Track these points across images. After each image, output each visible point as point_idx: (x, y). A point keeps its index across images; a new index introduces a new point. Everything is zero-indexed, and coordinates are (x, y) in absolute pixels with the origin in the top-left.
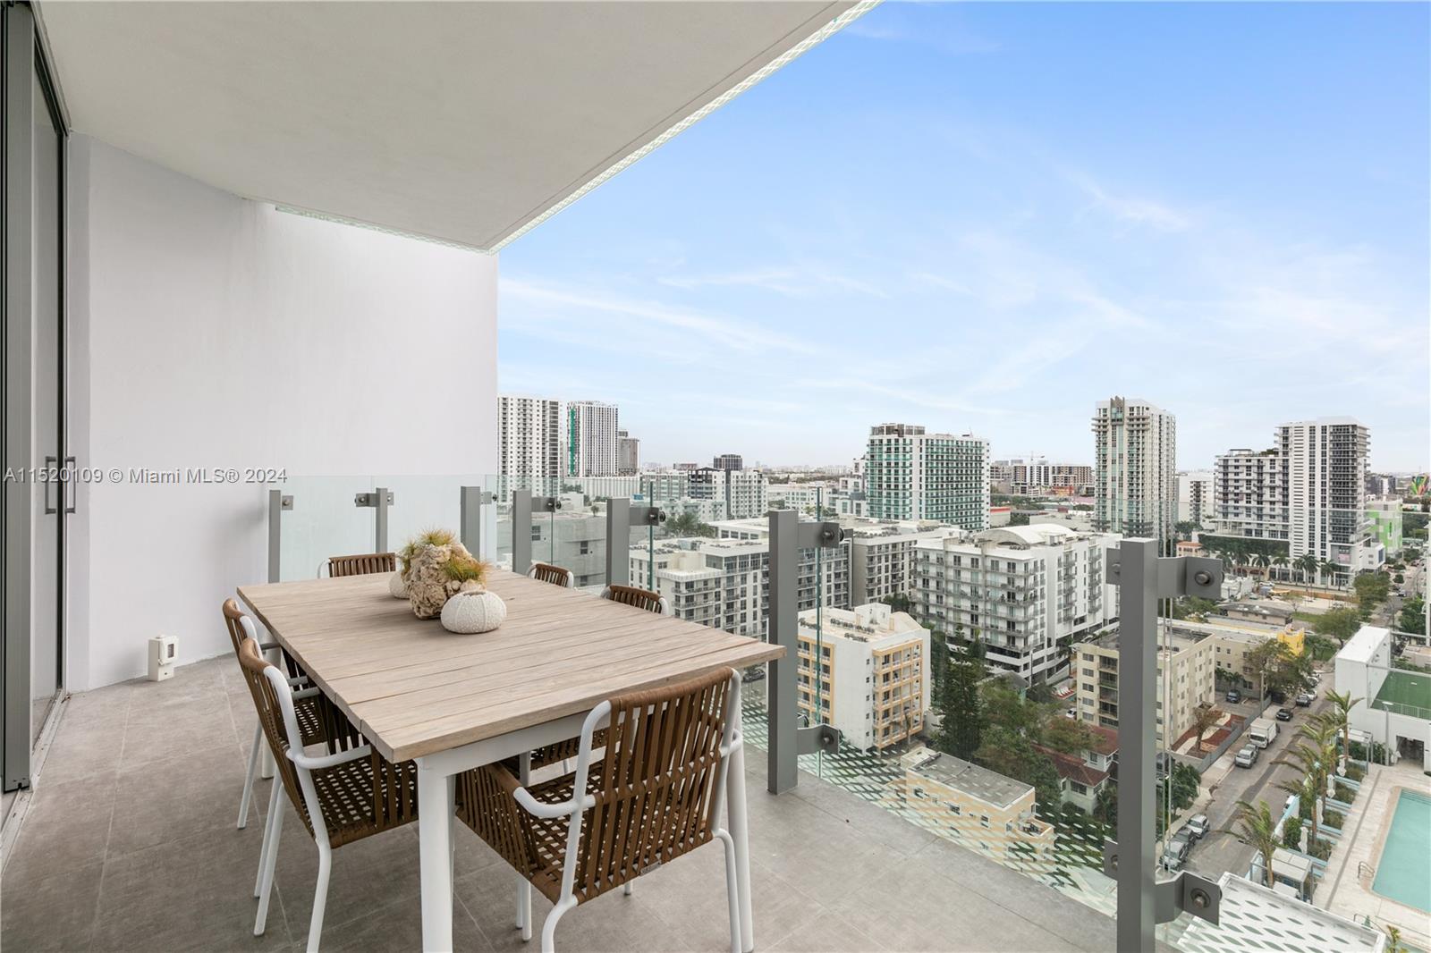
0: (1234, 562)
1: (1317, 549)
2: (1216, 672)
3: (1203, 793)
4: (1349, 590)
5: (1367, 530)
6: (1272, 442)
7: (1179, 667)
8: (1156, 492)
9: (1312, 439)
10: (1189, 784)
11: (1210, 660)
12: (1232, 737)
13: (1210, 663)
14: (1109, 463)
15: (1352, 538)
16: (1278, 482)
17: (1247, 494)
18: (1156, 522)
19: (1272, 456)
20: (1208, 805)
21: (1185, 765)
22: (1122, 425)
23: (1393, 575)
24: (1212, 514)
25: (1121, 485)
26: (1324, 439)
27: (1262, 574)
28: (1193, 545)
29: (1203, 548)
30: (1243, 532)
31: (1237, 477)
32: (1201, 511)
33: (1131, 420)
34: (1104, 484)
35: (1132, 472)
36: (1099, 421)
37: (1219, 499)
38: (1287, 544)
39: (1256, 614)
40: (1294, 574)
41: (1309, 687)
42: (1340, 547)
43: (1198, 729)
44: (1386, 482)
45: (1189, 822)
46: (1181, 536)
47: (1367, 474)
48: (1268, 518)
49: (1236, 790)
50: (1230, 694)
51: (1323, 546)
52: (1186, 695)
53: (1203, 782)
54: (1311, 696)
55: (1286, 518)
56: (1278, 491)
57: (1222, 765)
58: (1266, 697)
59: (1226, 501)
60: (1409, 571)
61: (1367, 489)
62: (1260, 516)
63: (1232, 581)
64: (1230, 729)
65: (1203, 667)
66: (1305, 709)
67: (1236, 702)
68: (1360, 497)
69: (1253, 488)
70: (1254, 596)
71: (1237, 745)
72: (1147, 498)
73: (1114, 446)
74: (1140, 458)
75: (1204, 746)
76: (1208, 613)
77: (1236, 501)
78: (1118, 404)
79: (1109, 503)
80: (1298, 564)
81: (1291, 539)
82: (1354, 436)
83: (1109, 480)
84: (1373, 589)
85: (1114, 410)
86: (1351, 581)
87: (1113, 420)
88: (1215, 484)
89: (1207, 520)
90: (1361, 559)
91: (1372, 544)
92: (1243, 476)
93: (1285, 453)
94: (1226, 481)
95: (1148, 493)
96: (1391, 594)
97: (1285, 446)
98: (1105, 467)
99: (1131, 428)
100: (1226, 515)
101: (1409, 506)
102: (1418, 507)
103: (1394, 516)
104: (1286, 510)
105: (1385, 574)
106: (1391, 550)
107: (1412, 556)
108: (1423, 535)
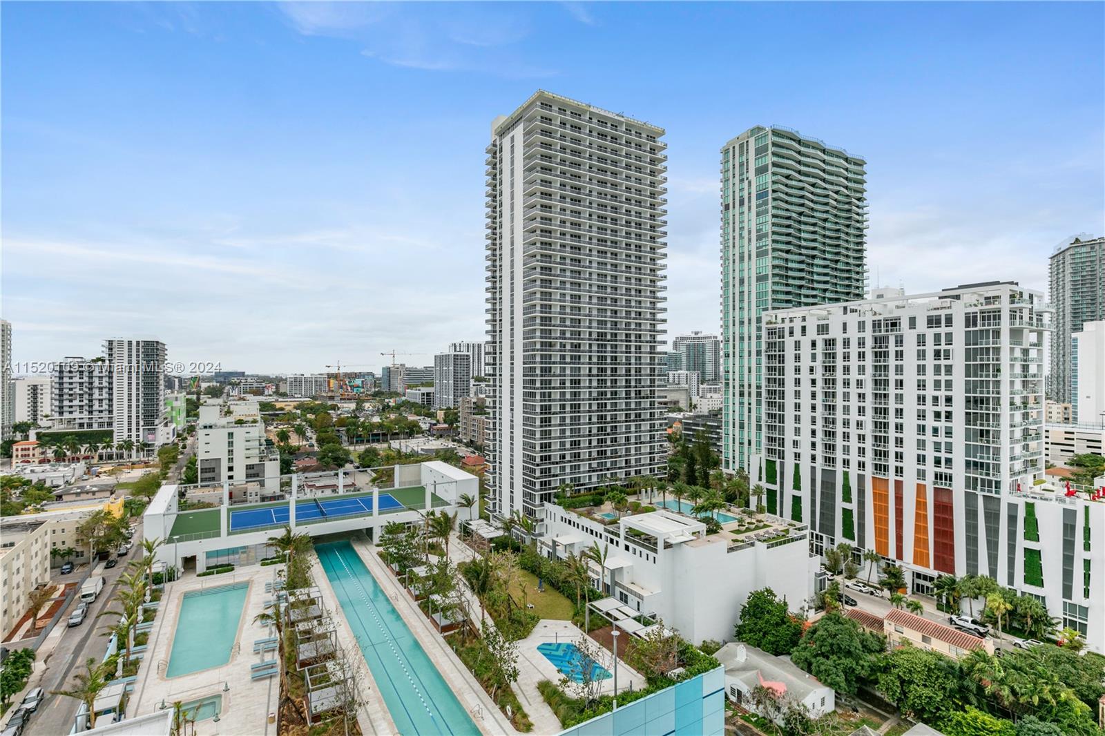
0: (68, 453)
1: (134, 433)
2: (51, 553)
3: (38, 667)
4: (155, 459)
5: (165, 416)
6: (100, 352)
7: (14, 562)
9: (130, 350)
10: (24, 666)
11: (46, 544)
12: (65, 604)
13: (46, 547)
15: (157, 422)
16: (105, 384)
17: (80, 395)
20: (42, 676)
21: (19, 651)
23: (181, 445)
24: (49, 413)
26: (138, 351)
27: (93, 458)
28: (31, 444)
29: (41, 445)
30: (77, 426)
31: (71, 381)
32: (39, 412)
37: (55, 400)
38: (112, 432)
39: (87, 493)
40: (117, 455)
41: (127, 539)
42: (149, 429)
43: (32, 612)
44: (177, 380)
45: (24, 703)
46: (18, 436)
47: (166, 376)
48: (97, 413)
49: (68, 649)
50: (64, 567)
51: (138, 430)
52: (22, 584)
53: (38, 657)
54: (129, 546)
55: (111, 412)
57: (57, 633)
58: (94, 559)
59: (61, 401)
60: (190, 441)
61: (165, 386)
62: (91, 412)
63: (66, 469)
64: (63, 598)
65: (39, 553)
66: (124, 557)
67: (69, 572)
68: (161, 393)
69: (85, 389)
70: (86, 477)
71: (70, 609)
75: (40, 624)
76: (44, 502)
77: (71, 401)
80: (120, 447)
81: (115, 428)
82: (157, 349)
84: (169, 455)
86: (156, 452)
88: (52, 387)
89: (45, 419)
90: (163, 436)
91: (169, 424)
92: (76, 379)
93: (111, 361)
94: (61, 384)
96: (180, 457)
100: (61, 413)
101: (189, 397)
102: (194, 397)
103: (181, 404)
104: (111, 406)
105: (176, 444)
106: (179, 428)
107: (191, 430)
108: (197, 415)
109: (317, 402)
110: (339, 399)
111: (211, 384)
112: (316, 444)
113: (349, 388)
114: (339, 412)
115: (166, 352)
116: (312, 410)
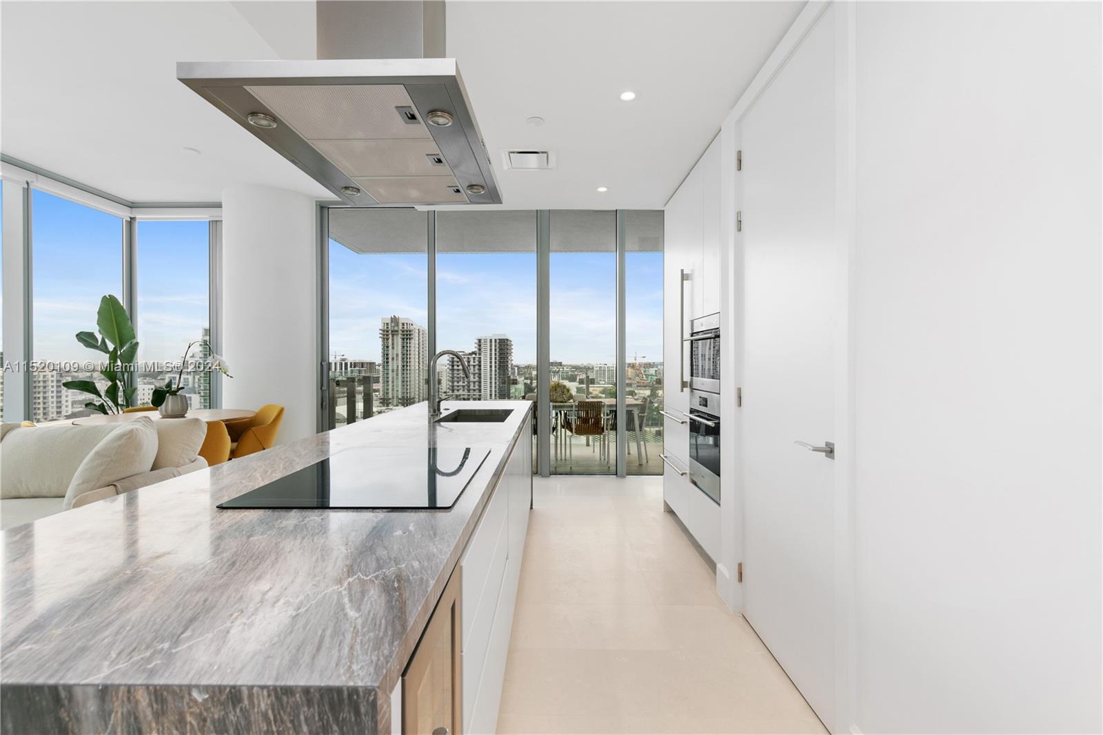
6: (474, 348)
8: (417, 378)
9: (491, 346)
14: (390, 360)
16: (477, 371)
18: (417, 397)
19: (474, 356)
22: (398, 335)
25: (397, 375)
26: (495, 346)
33: (403, 331)
34: (387, 374)
35: (404, 366)
36: (384, 331)
44: (516, 368)
48: (472, 391)
55: (480, 391)
56: (476, 375)
59: (453, 382)
62: (469, 391)
72: (413, 383)
73: (393, 348)
74: (408, 356)
77: (458, 382)
78: (395, 320)
79: (390, 387)
83: (390, 372)
85: (393, 324)
87: (392, 331)
93: (480, 354)
94: (453, 370)
95: (413, 379)
97: (480, 350)
98: (387, 362)
99: (403, 337)
100: (453, 391)
101: (525, 381)
104: (480, 386)
113: (644, 376)
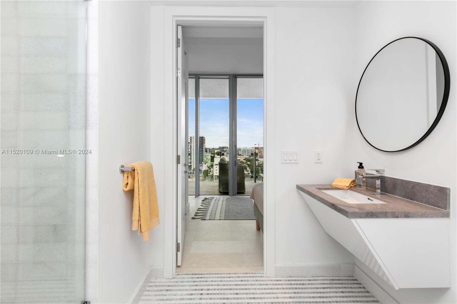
5: (205, 161)
15: (203, 163)
23: (209, 170)
40: (192, 173)
42: (200, 165)
47: (205, 148)
61: (205, 151)
68: (204, 153)
81: (192, 164)
82: (203, 139)
84: (206, 174)
86: (203, 172)
90: (204, 167)
91: (206, 164)
96: (209, 174)
102: (213, 155)
103: (209, 157)
105: (208, 170)
106: (209, 165)
107: (212, 166)
108: (213, 161)
109: (251, 158)
110: (259, 157)
111: (218, 151)
112: (250, 173)
114: (259, 162)
115: (205, 140)
116: (249, 160)
